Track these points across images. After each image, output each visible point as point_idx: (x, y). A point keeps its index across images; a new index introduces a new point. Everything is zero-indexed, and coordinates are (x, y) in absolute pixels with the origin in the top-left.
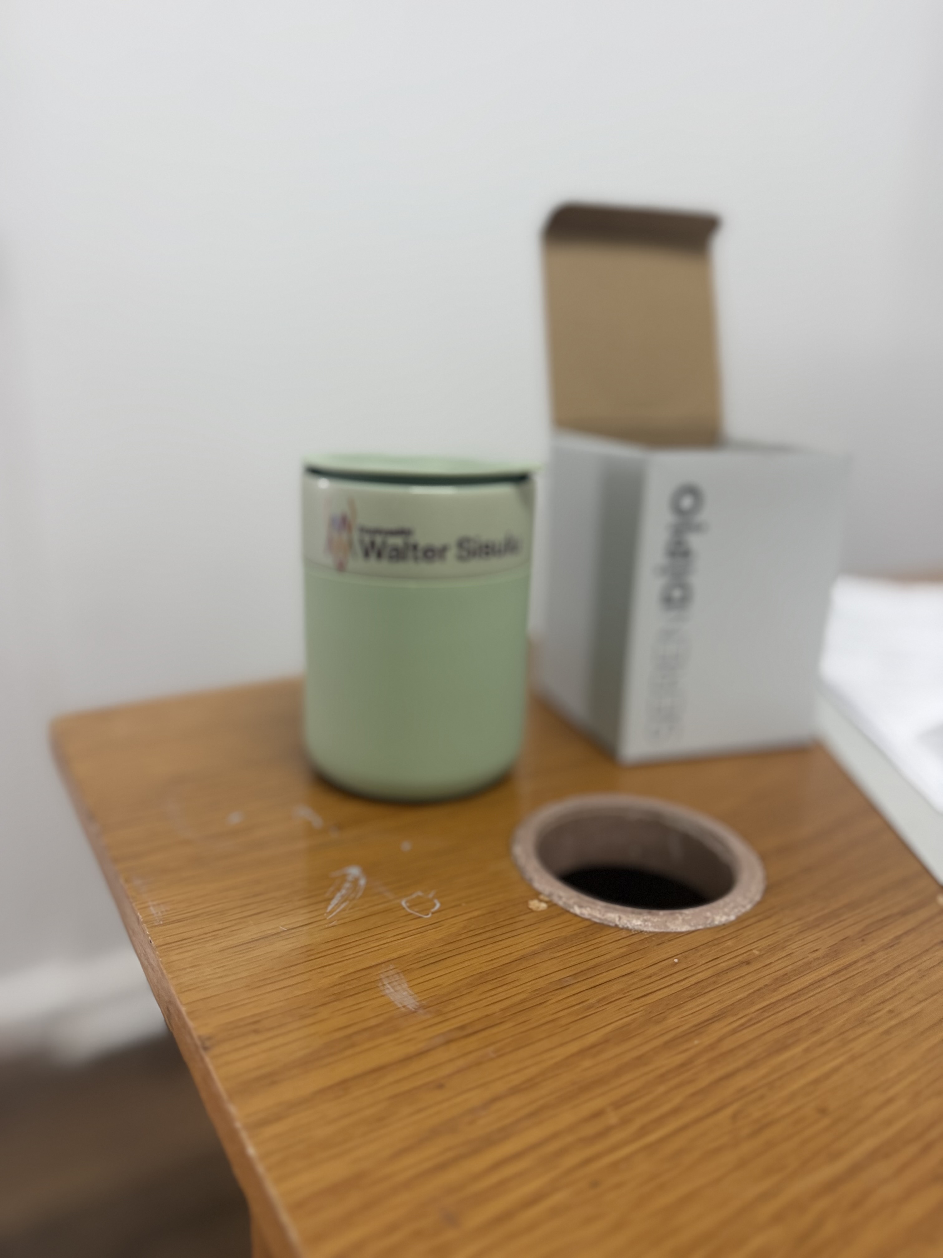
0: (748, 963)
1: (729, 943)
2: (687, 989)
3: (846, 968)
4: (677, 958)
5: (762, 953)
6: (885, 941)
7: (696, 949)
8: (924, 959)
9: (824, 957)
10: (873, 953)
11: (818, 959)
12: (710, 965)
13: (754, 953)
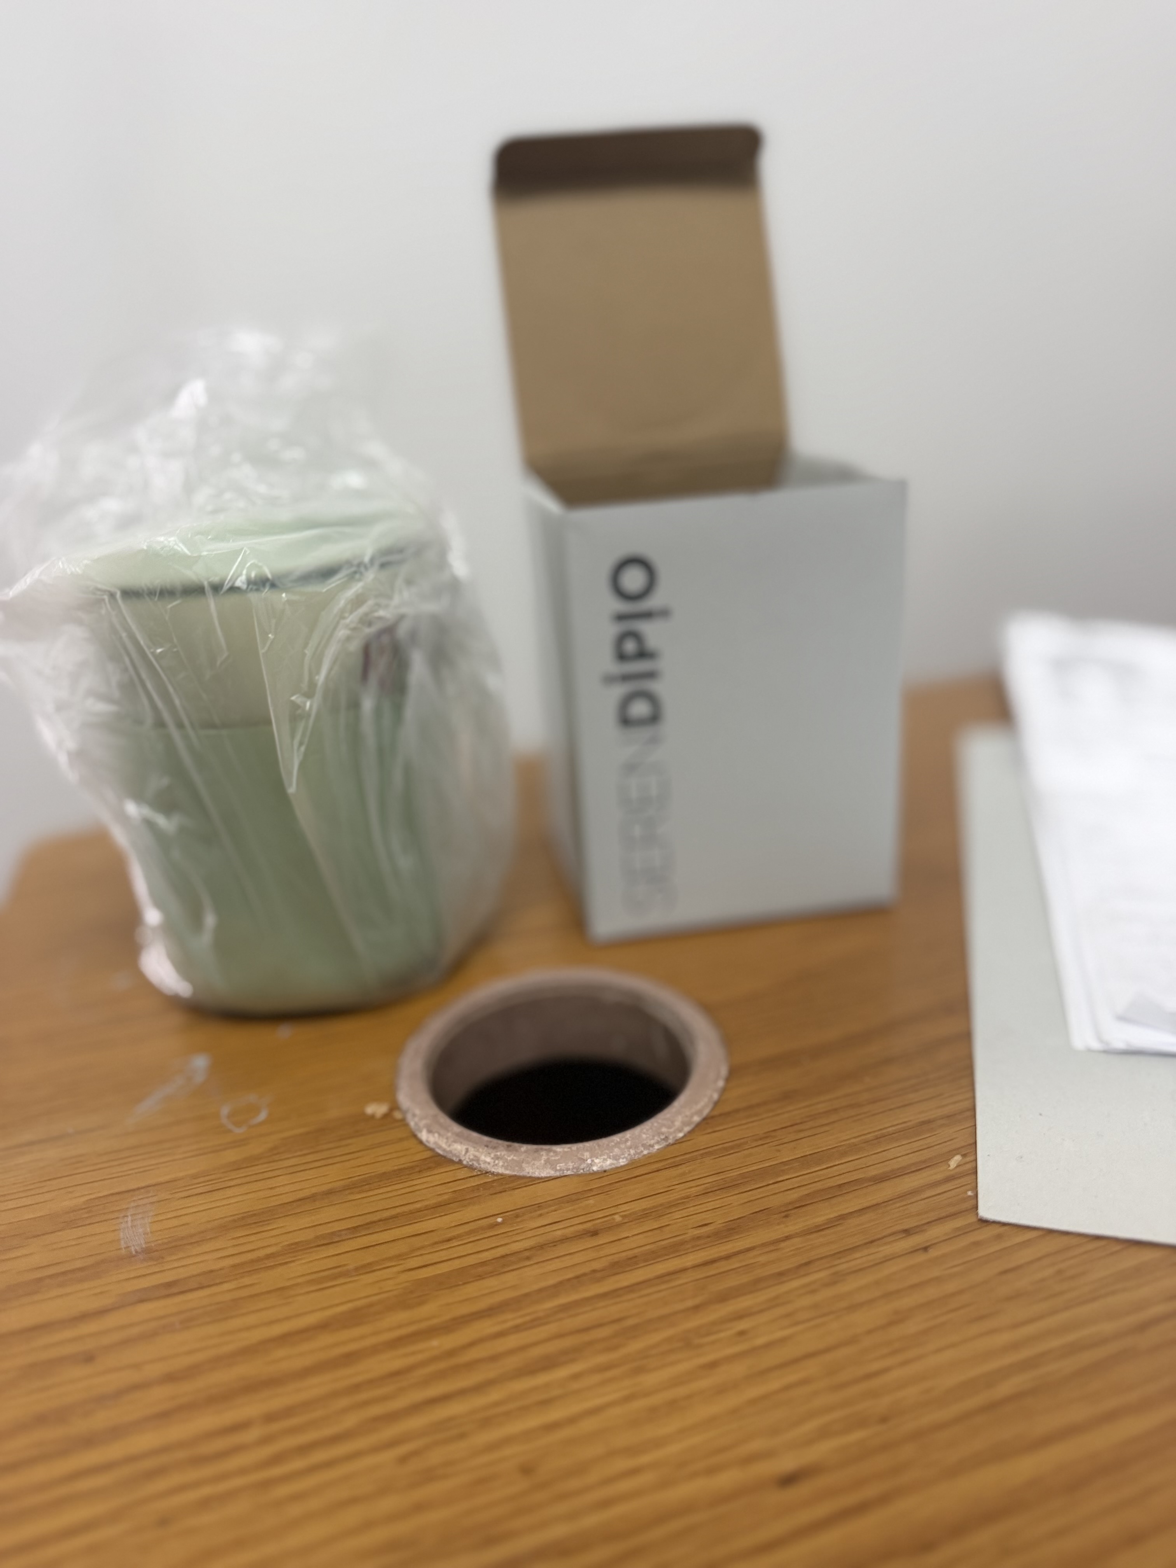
0: (594, 1233)
1: (591, 1202)
2: (483, 1264)
3: (727, 1257)
4: (501, 1217)
5: (626, 1221)
6: (819, 1220)
7: (539, 1206)
8: (858, 1255)
9: (709, 1237)
10: (787, 1238)
11: (699, 1238)
12: (542, 1230)
13: (614, 1219)
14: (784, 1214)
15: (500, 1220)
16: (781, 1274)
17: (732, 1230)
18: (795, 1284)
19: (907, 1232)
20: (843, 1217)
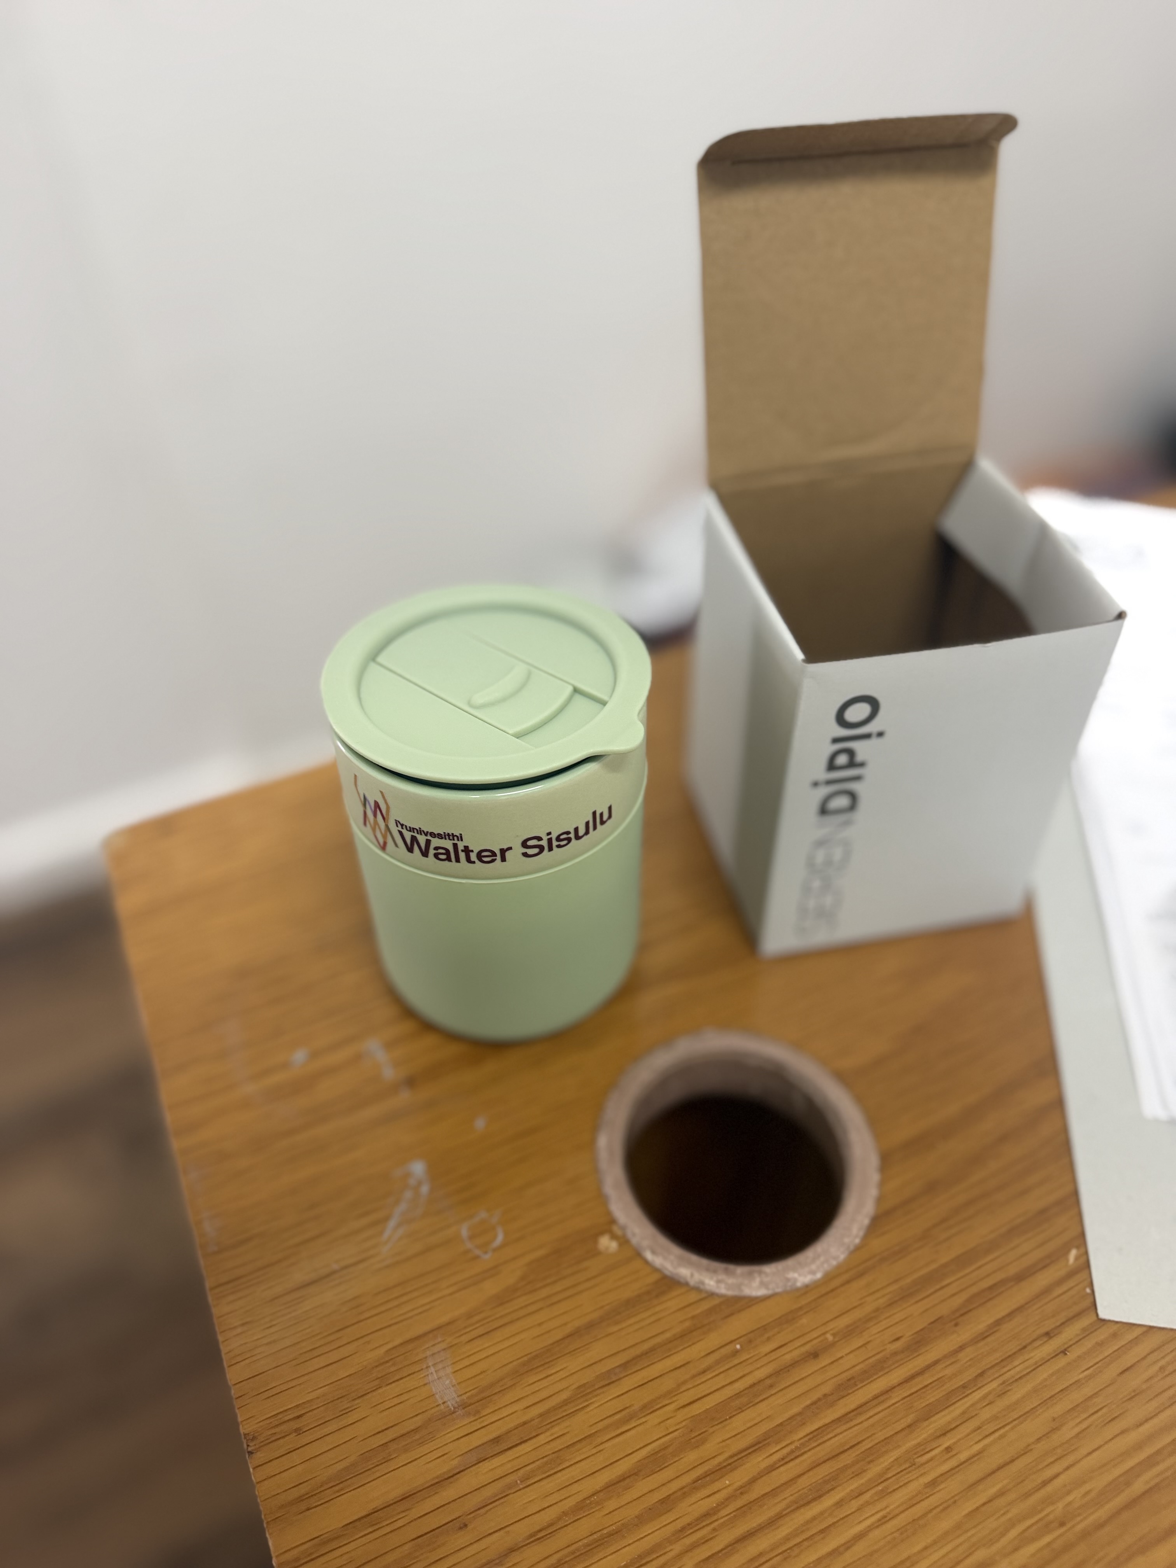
0: (816, 1355)
1: (804, 1321)
2: (738, 1395)
4: (738, 1344)
5: (836, 1339)
6: (981, 1327)
7: (765, 1328)
8: (1016, 1363)
9: (902, 1352)
10: (961, 1348)
11: (895, 1354)
12: (773, 1356)
13: (826, 1339)
14: (953, 1323)
15: (738, 1347)
16: (964, 1387)
17: (919, 1342)
18: (978, 1395)
19: (1048, 1335)
20: (998, 1323)
